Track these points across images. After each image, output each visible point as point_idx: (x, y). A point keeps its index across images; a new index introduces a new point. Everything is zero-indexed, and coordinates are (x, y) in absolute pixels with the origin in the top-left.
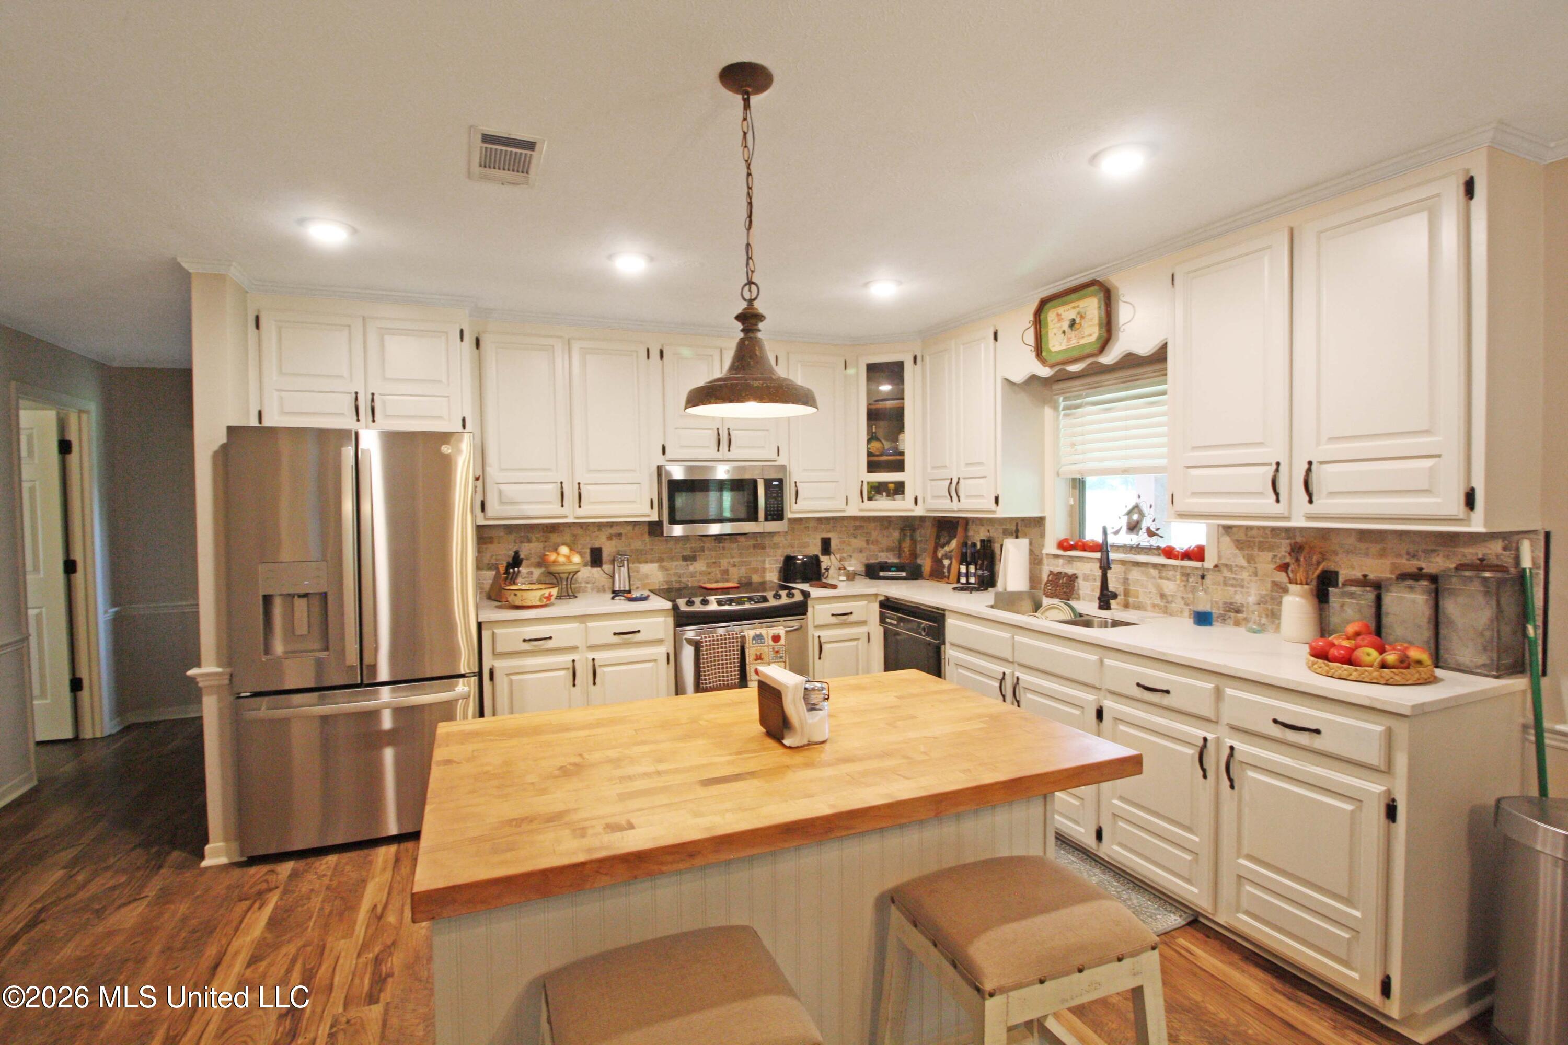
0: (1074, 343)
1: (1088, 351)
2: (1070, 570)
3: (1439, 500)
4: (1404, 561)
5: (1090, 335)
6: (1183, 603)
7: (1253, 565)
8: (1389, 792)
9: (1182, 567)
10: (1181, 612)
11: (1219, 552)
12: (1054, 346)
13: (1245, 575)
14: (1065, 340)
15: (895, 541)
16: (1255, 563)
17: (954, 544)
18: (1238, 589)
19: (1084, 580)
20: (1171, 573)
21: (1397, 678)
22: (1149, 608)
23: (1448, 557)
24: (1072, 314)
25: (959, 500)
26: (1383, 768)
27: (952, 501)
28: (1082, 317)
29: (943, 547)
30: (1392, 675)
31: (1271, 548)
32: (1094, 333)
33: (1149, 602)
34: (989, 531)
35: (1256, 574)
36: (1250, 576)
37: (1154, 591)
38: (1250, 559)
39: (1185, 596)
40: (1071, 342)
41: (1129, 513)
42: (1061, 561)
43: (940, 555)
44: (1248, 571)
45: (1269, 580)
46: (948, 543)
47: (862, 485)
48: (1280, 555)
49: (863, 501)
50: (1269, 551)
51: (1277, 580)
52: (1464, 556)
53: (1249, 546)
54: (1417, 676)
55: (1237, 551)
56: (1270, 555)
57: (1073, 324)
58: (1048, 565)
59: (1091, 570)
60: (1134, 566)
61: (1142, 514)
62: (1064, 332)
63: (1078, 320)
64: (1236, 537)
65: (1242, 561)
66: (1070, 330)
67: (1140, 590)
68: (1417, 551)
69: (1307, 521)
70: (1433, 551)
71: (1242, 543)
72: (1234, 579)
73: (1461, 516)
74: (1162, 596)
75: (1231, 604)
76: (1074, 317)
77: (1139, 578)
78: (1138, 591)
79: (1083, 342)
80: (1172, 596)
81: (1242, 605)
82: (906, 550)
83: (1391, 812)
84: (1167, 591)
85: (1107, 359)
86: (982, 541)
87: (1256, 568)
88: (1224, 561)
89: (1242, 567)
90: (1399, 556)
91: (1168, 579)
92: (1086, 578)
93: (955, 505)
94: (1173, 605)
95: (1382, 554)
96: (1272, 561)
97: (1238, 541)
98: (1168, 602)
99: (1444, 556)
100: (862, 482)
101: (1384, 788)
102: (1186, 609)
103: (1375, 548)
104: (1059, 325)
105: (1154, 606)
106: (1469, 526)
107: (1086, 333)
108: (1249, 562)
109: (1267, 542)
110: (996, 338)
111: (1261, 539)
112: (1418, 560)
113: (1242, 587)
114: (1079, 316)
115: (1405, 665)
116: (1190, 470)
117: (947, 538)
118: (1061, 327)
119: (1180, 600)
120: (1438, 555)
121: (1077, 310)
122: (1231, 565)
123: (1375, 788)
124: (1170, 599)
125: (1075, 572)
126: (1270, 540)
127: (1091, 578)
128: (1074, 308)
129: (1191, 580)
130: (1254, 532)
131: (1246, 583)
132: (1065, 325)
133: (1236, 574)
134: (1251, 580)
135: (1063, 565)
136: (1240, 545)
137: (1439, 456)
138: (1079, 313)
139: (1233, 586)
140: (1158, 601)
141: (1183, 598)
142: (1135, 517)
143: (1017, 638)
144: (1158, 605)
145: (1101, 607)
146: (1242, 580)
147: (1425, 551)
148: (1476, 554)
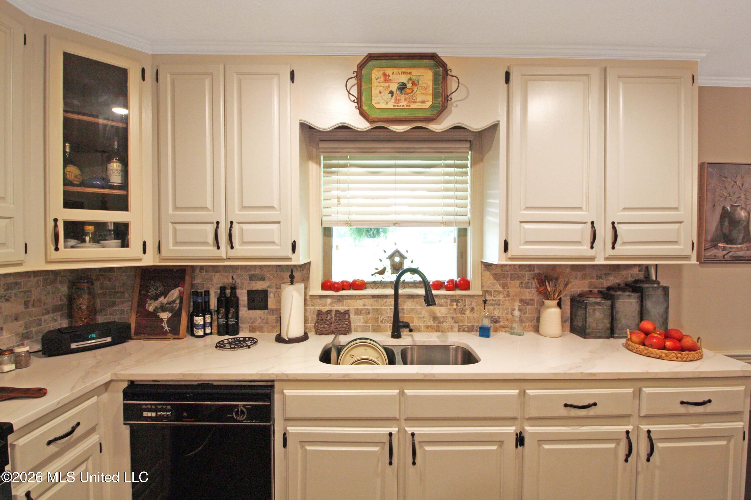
0: (403, 104)
1: (421, 115)
2: (341, 308)
3: (681, 247)
4: (595, 280)
5: (423, 102)
6: (452, 321)
7: (506, 290)
9: (453, 296)
10: (452, 328)
11: (482, 283)
12: (378, 103)
13: (501, 297)
14: (393, 100)
15: (63, 298)
16: (508, 288)
17: (175, 294)
18: (496, 307)
19: (356, 314)
20: (443, 301)
22: (423, 329)
23: (615, 277)
24: (403, 79)
25: (232, 247)
27: (218, 248)
28: (414, 84)
29: (156, 298)
31: (519, 278)
32: (428, 101)
33: (422, 325)
34: (232, 278)
35: (508, 295)
36: (504, 297)
37: (427, 316)
38: (504, 286)
39: (455, 316)
40: (400, 104)
41: (391, 257)
42: (329, 301)
43: (151, 309)
44: (503, 294)
45: (518, 299)
46: (165, 294)
47: (56, 226)
48: (525, 282)
49: (57, 249)
50: (518, 280)
51: (522, 298)
53: (504, 277)
55: (495, 281)
56: (518, 282)
57: (402, 87)
58: (313, 305)
59: (364, 305)
60: (408, 298)
61: (403, 257)
62: (392, 93)
63: (409, 85)
64: (494, 272)
65: (500, 288)
66: (399, 93)
67: (415, 316)
68: (601, 274)
69: (605, 260)
70: (609, 274)
71: (499, 276)
72: (493, 300)
73: (691, 256)
74: (435, 318)
75: (492, 317)
76: (405, 82)
77: (413, 307)
78: (413, 318)
79: (413, 106)
80: (444, 317)
81: (499, 317)
82: (84, 307)
83: (744, 435)
84: (439, 315)
85: (435, 127)
86: (223, 289)
87: (508, 291)
88: (485, 289)
89: (499, 292)
90: (592, 277)
91: (441, 305)
92: (358, 312)
93: (222, 252)
94: (445, 324)
95: (584, 277)
96: (520, 286)
97: (496, 274)
98: (440, 323)
99: (614, 276)
100: (56, 220)
102: (456, 326)
103: (579, 274)
104: (387, 85)
105: (427, 327)
107: (418, 100)
108: (503, 288)
109: (516, 274)
110: (292, 79)
111: (513, 272)
112: (602, 279)
113: (499, 305)
114: (410, 82)
116: (522, 224)
117: (161, 288)
118: (389, 87)
119: (450, 319)
120: (611, 276)
121: (409, 76)
122: (491, 291)
124: (442, 320)
125: (346, 308)
126: (518, 272)
127: (364, 312)
128: (405, 73)
129: (459, 304)
130: (507, 268)
131: (501, 302)
132: (394, 87)
133: (495, 297)
134: (505, 300)
135: (331, 303)
136: (497, 277)
137: (681, 222)
138: (410, 79)
139: (492, 305)
140: (431, 323)
141: (453, 318)
142: (397, 259)
143: (408, 392)
144: (431, 326)
145: (393, 336)
146: (499, 300)
147: (605, 274)
148: (628, 274)
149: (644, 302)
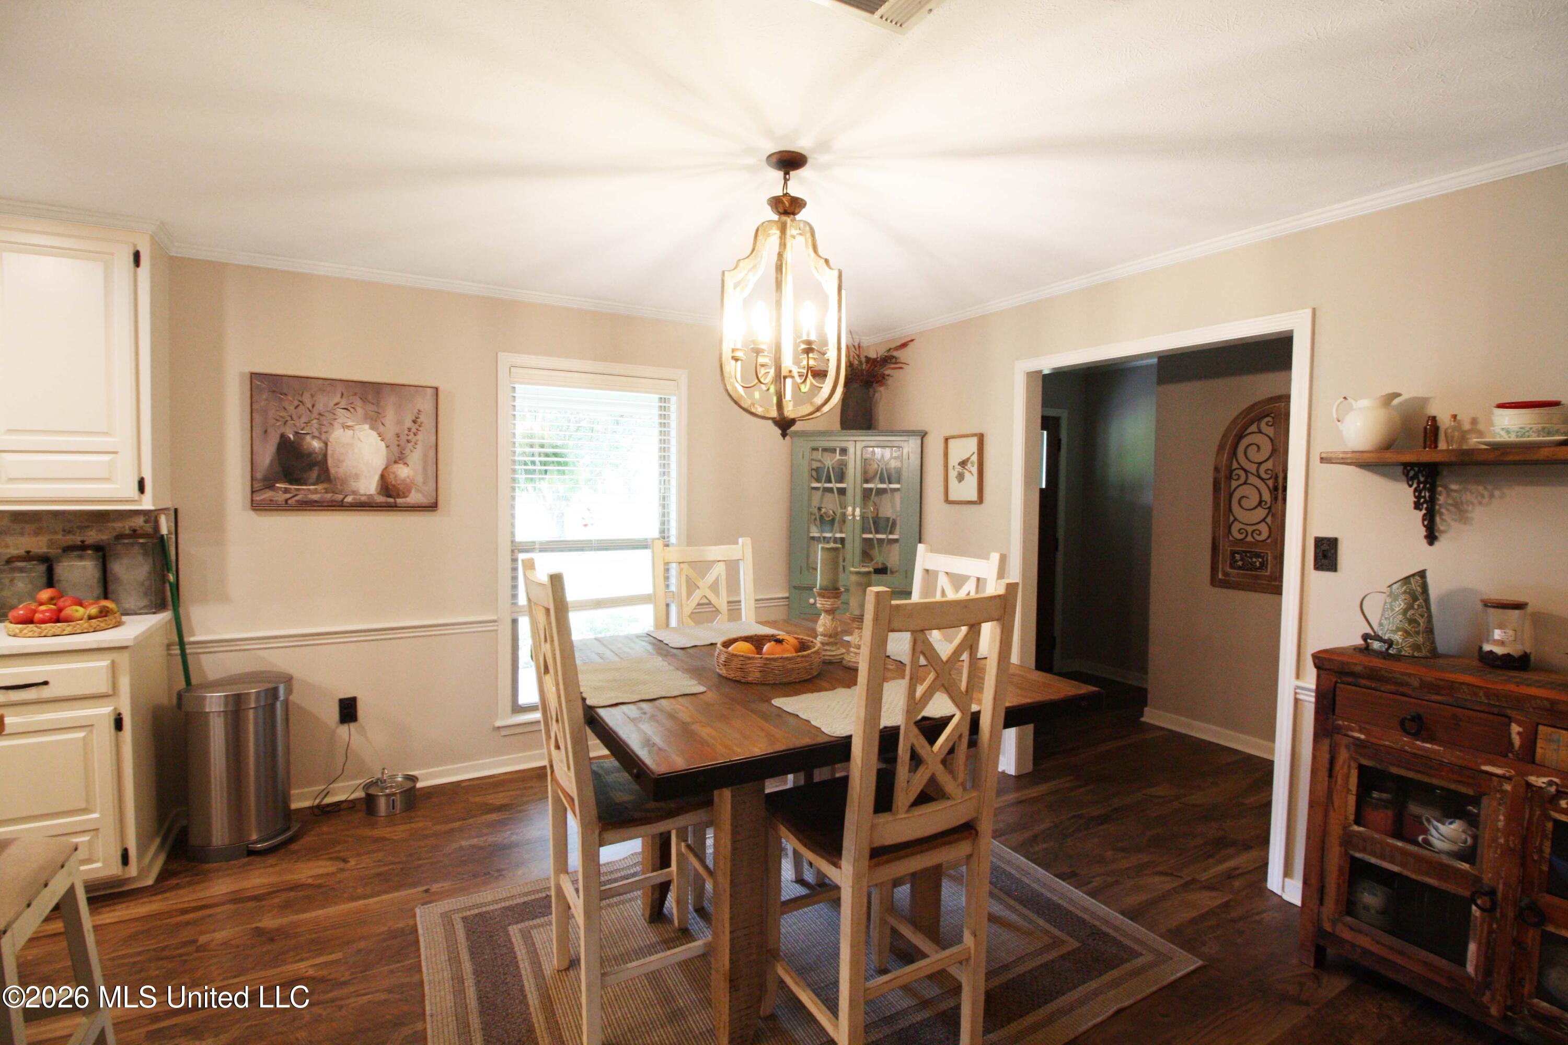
3: (118, 486)
4: (62, 536)
8: (115, 709)
21: (102, 625)
26: (111, 692)
30: (98, 623)
52: (114, 529)
54: (114, 621)
70: (87, 526)
73: (136, 498)
83: (118, 724)
90: (53, 532)
95: (36, 532)
99: (99, 530)
101: (112, 708)
103: (29, 528)
106: (141, 505)
112: (77, 534)
115: (103, 614)
120: (94, 530)
123: (105, 711)
137: (116, 453)
147: (79, 527)
148: (124, 527)
149: (108, 566)
